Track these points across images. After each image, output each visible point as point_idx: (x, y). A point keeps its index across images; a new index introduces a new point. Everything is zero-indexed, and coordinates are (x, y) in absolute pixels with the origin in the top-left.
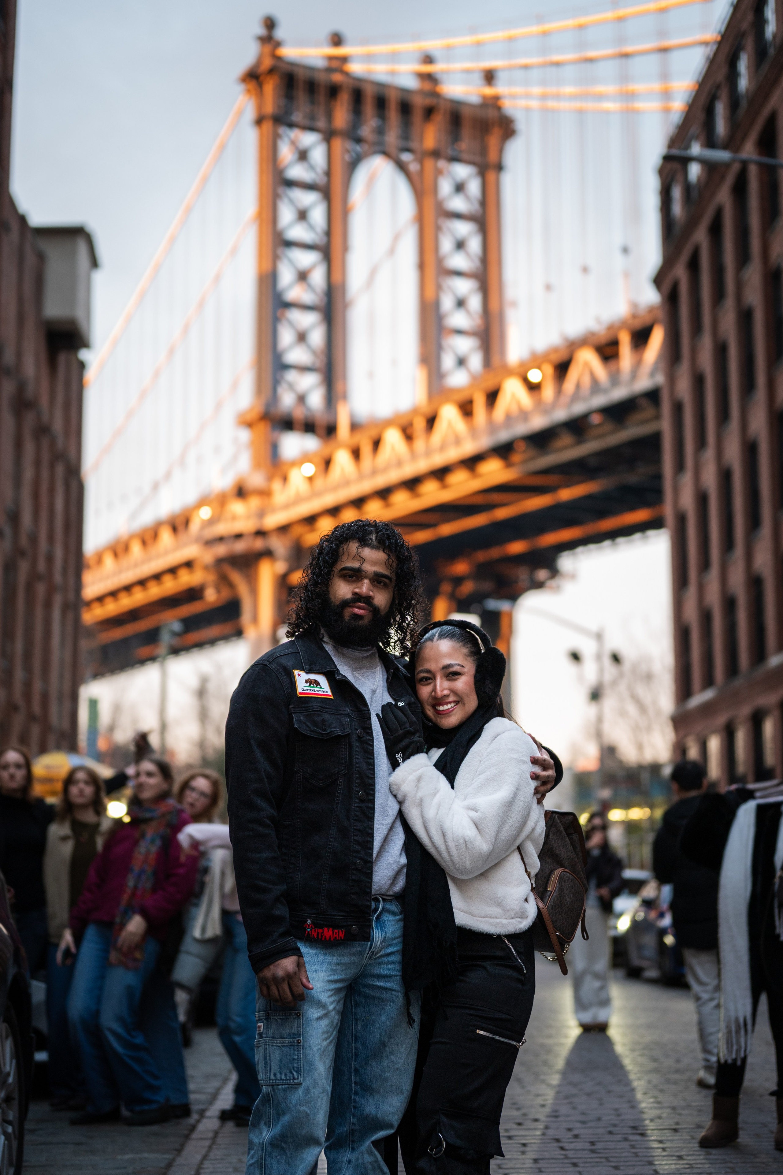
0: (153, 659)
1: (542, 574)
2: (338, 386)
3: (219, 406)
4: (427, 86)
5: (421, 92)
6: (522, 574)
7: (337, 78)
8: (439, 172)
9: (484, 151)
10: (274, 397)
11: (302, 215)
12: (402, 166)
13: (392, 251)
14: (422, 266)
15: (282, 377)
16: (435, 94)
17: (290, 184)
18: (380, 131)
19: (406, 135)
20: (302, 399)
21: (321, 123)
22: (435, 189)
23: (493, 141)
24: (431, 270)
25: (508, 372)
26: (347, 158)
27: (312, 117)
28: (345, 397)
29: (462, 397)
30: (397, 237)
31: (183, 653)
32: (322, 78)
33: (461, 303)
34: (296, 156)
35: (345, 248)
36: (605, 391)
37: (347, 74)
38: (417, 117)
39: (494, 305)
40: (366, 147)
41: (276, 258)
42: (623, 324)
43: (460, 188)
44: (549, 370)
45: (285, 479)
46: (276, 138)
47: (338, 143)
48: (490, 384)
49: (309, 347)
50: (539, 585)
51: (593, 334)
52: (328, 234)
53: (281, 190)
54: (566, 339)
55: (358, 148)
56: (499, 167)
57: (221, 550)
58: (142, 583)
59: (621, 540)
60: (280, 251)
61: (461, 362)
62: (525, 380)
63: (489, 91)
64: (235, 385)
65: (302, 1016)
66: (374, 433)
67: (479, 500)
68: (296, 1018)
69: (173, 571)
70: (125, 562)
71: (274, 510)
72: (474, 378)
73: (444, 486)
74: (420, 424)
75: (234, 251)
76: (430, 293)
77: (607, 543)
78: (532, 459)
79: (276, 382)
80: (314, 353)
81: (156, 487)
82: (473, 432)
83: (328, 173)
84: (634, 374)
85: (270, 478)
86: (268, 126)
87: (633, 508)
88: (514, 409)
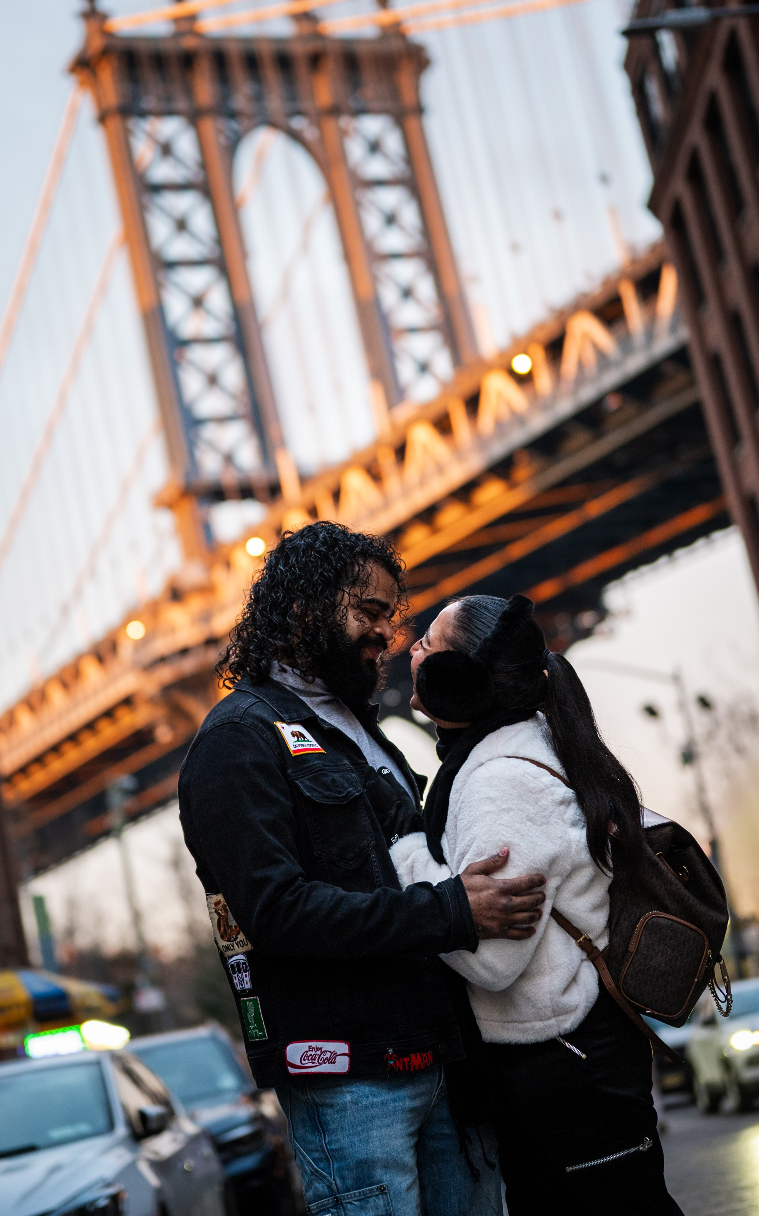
0: (107, 833)
1: (587, 619)
2: (272, 431)
3: (125, 488)
4: (306, 28)
5: (300, 38)
6: (561, 623)
7: (189, 43)
8: (344, 133)
9: (395, 93)
10: (193, 464)
11: (181, 225)
12: (295, 136)
13: (305, 246)
14: (348, 256)
15: (197, 436)
16: (319, 36)
17: (157, 188)
18: (258, 98)
19: (292, 96)
20: (229, 459)
21: (181, 104)
22: (343, 156)
23: (405, 79)
24: (360, 259)
25: (485, 367)
26: (222, 140)
27: (169, 99)
28: (283, 443)
29: (434, 412)
30: (307, 228)
31: (143, 817)
32: (170, 47)
33: (407, 293)
34: (159, 152)
35: (244, 255)
36: (618, 364)
37: (199, 35)
38: (302, 70)
39: (449, 285)
40: (246, 122)
41: (158, 286)
42: (623, 275)
43: (375, 147)
44: (540, 354)
45: (228, 565)
46: (127, 133)
47: (209, 125)
48: (466, 387)
49: (224, 390)
50: (586, 634)
51: (585, 295)
52: (220, 240)
53: (146, 199)
54: (552, 310)
55: (234, 125)
56: (419, 110)
57: (166, 674)
58: (73, 738)
59: (680, 553)
60: (161, 275)
61: (424, 368)
62: (511, 373)
63: (385, 17)
64: (140, 458)
65: (388, 1190)
66: (330, 482)
67: (484, 540)
68: (379, 1194)
69: (109, 714)
70: (46, 713)
71: (222, 608)
72: (445, 386)
73: (435, 530)
74: (387, 460)
75: (103, 289)
76: (365, 288)
77: (663, 560)
78: (540, 472)
79: (191, 444)
80: (234, 397)
81: (65, 610)
82: (458, 453)
83: (204, 165)
84: (650, 335)
85: (210, 567)
86: (115, 122)
87: (685, 507)
88: (504, 412)
